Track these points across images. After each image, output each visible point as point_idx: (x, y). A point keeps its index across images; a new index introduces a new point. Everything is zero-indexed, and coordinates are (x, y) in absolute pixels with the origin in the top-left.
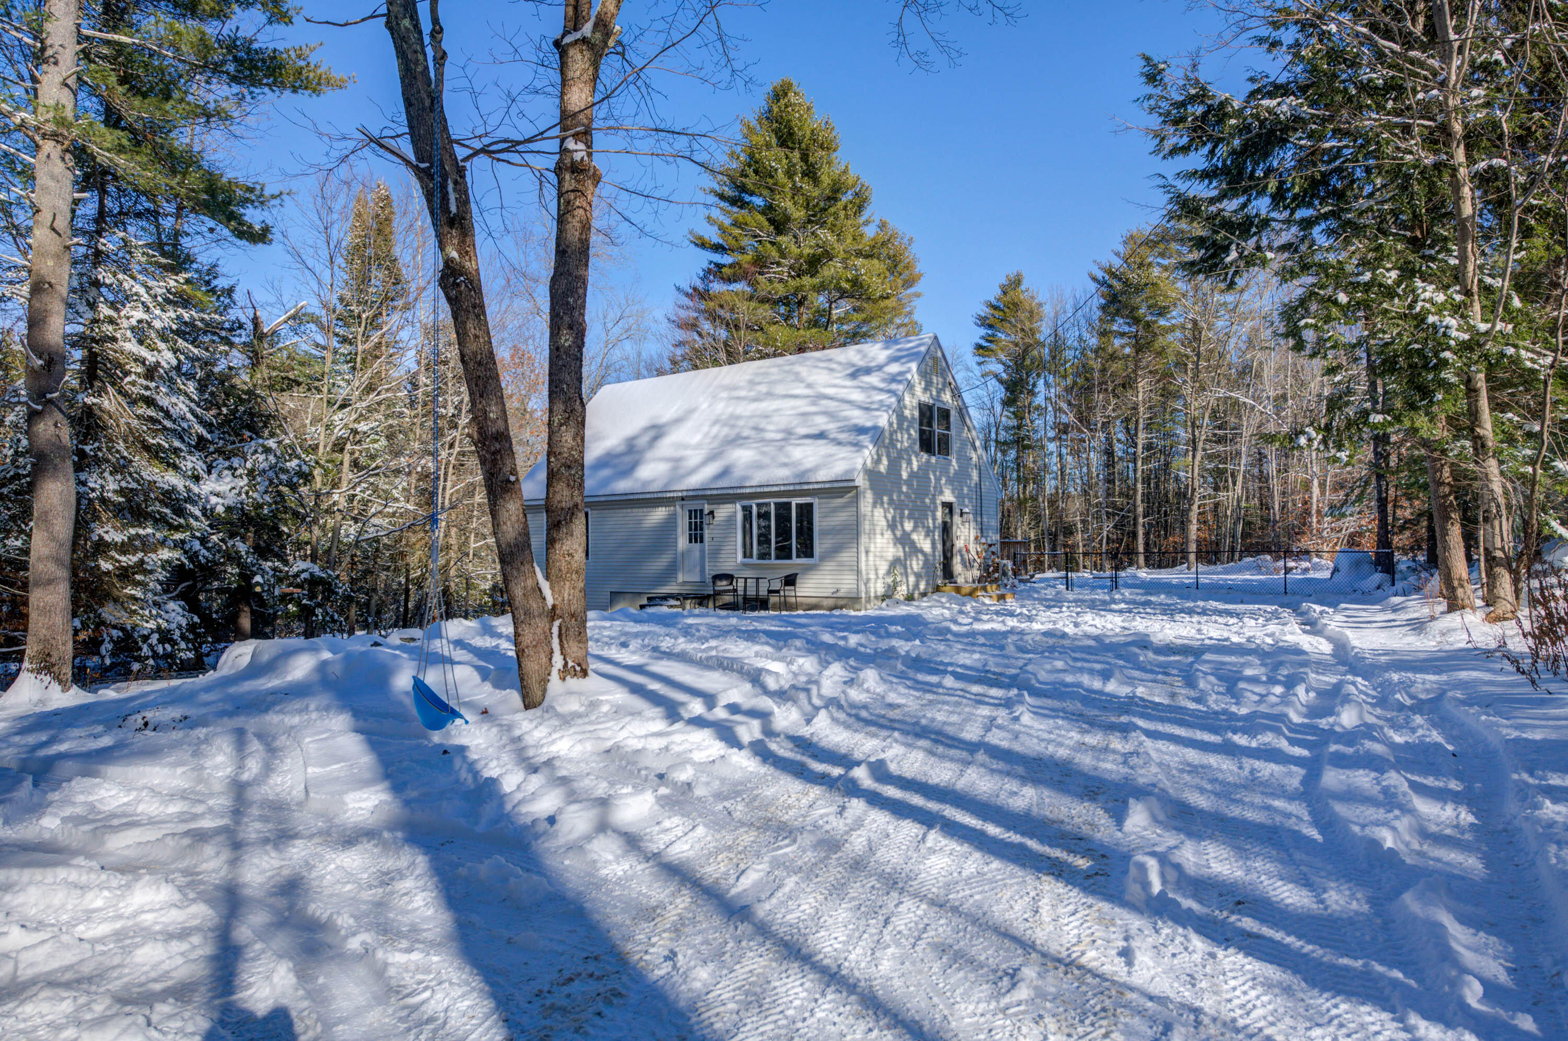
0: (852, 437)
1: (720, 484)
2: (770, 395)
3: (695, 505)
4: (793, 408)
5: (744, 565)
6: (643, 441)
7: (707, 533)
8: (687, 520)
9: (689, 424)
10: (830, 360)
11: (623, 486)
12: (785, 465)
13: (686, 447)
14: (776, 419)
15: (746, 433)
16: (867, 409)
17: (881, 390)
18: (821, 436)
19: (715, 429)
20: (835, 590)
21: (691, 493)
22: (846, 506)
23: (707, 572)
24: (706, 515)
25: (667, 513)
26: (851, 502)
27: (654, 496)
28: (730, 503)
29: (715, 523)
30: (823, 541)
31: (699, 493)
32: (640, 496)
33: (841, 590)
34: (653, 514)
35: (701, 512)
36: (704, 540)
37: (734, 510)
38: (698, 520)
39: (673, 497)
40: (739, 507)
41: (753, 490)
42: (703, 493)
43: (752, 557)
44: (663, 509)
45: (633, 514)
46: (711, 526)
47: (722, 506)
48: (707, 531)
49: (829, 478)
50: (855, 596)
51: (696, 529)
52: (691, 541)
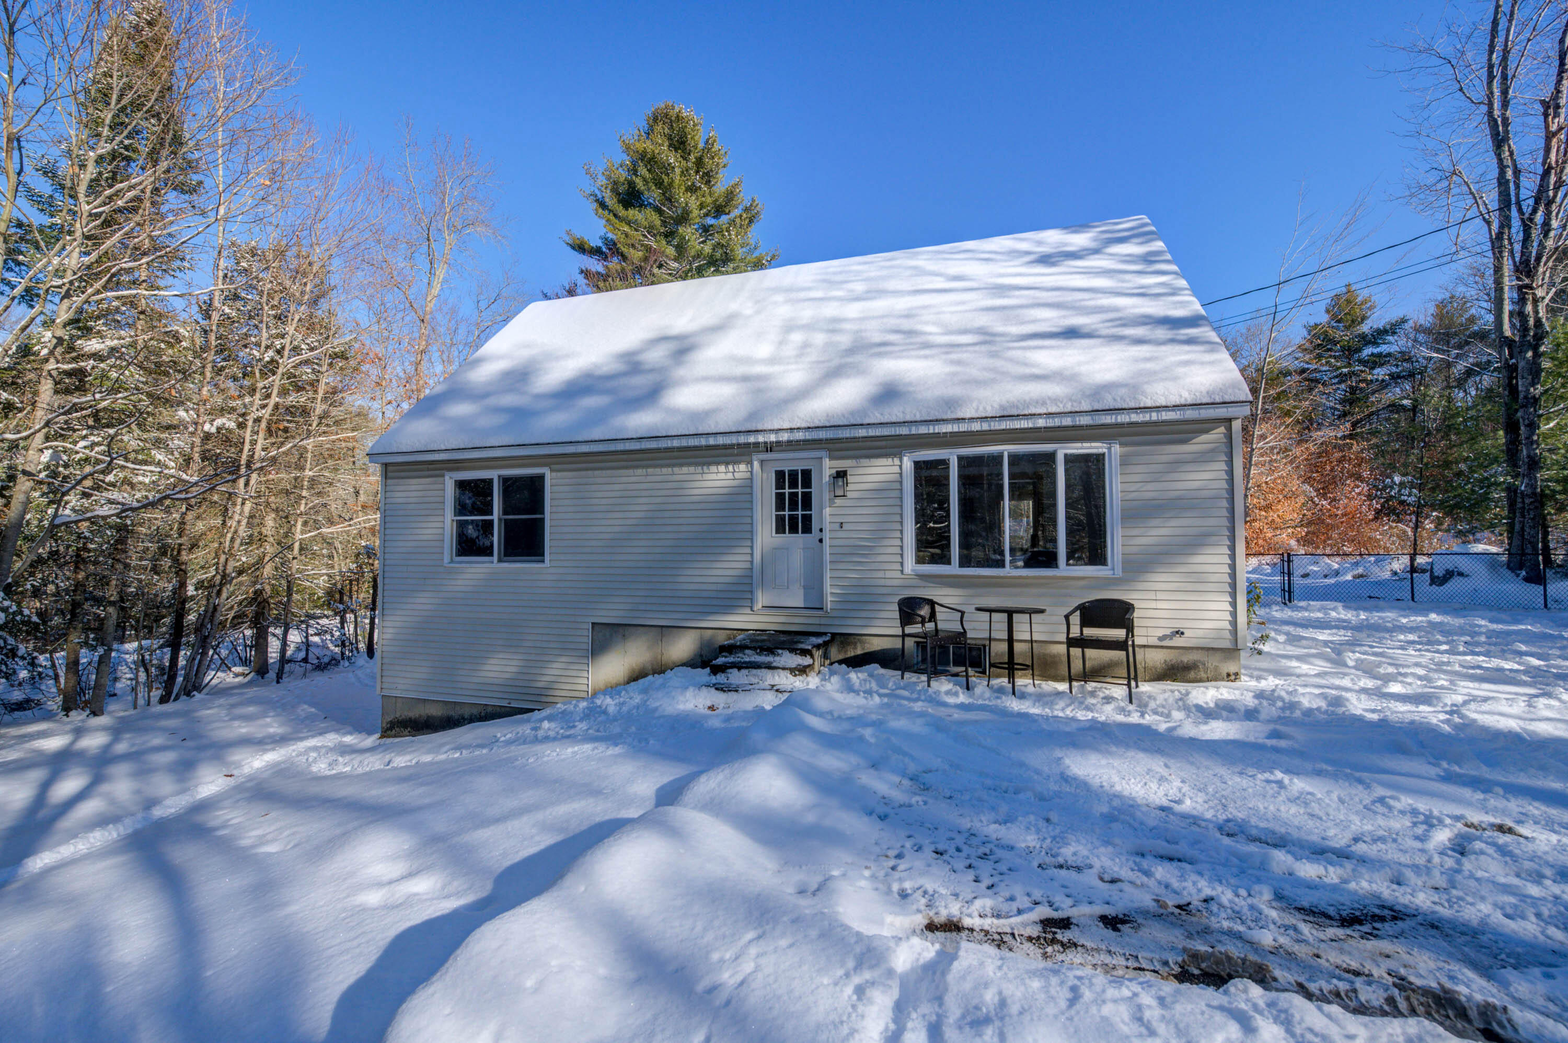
0: (1163, 333)
1: (876, 416)
3: (793, 462)
5: (923, 577)
7: (826, 515)
8: (772, 491)
9: (737, 335)
12: (1035, 378)
14: (929, 318)
16: (1142, 295)
17: (1140, 273)
18: (1073, 333)
20: (1168, 632)
21: (800, 436)
22: (1202, 458)
23: (828, 589)
24: (826, 479)
25: (730, 476)
26: (1212, 451)
27: (712, 441)
28: (886, 456)
29: (849, 494)
30: (1135, 532)
31: (822, 435)
32: (676, 443)
33: (1188, 633)
34: (699, 477)
35: (807, 474)
36: (815, 526)
37: (897, 469)
38: (800, 490)
39: (757, 444)
40: (908, 463)
41: (963, 427)
42: (830, 434)
43: (949, 563)
44: (722, 468)
45: (649, 479)
46: (838, 501)
47: (865, 462)
48: (827, 511)
49: (1174, 400)
50: (1227, 644)
51: (793, 506)
52: (780, 529)
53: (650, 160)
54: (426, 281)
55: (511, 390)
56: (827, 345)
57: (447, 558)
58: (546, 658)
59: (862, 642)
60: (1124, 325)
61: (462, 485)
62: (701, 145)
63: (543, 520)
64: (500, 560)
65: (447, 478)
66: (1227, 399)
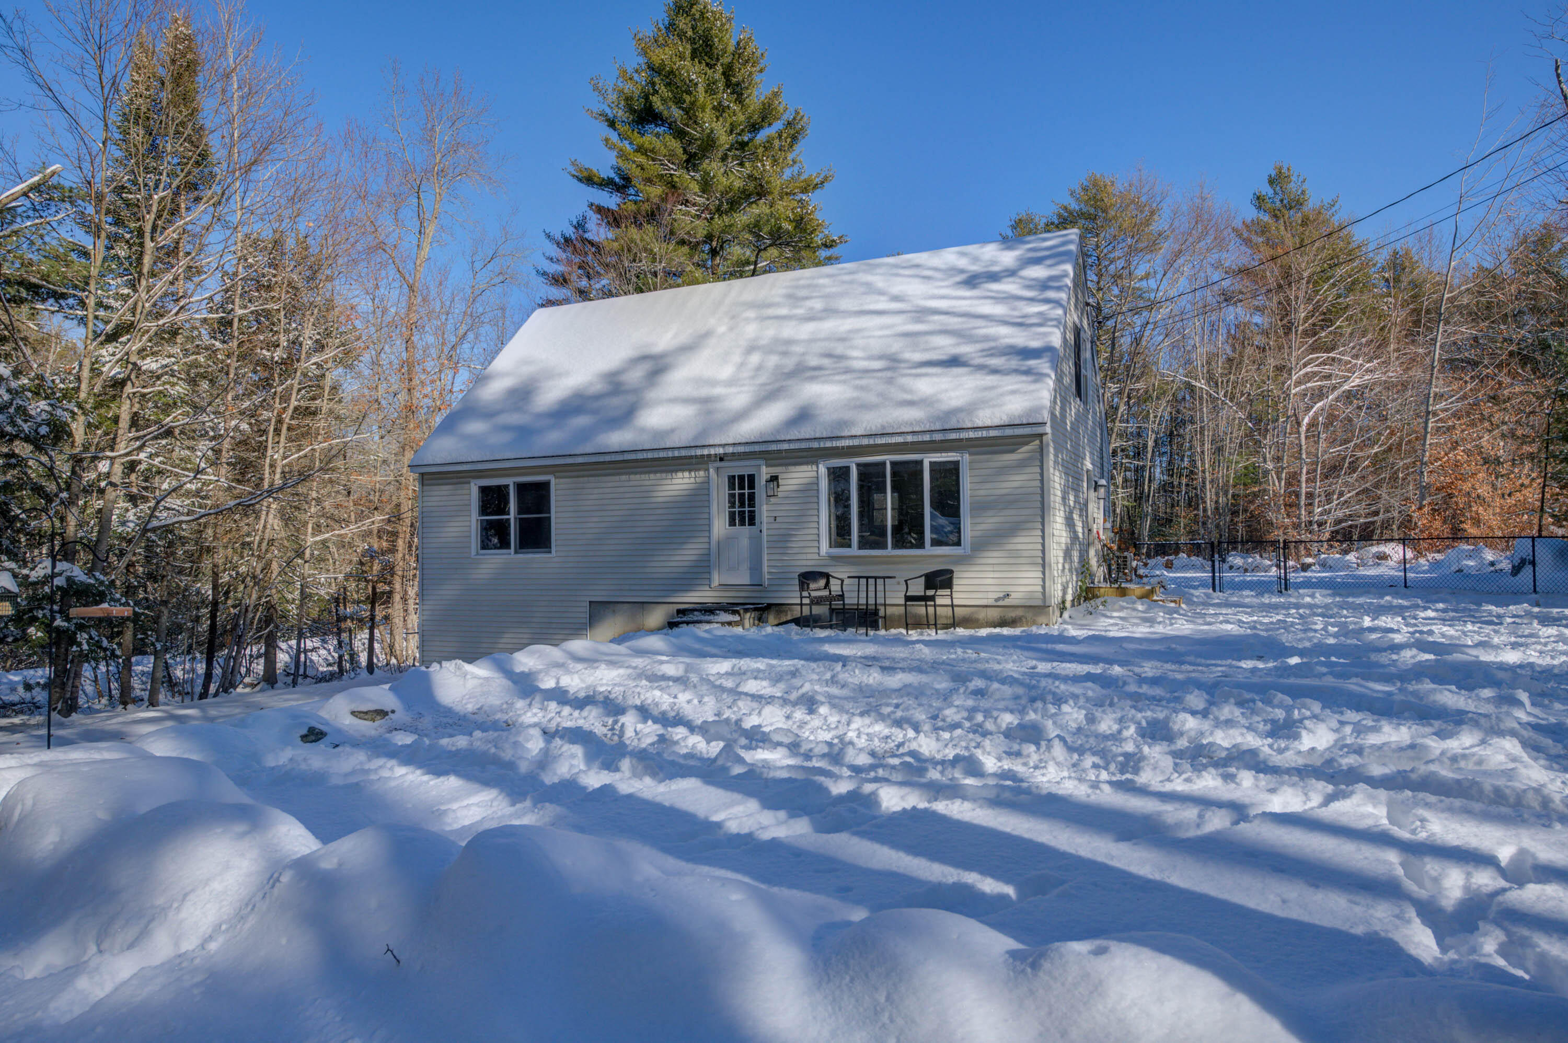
0: (1014, 363)
1: (794, 434)
2: (830, 312)
3: (742, 468)
4: (883, 327)
5: (833, 558)
6: (635, 376)
7: (764, 511)
8: (725, 491)
9: (705, 354)
10: (917, 266)
11: (618, 439)
12: (911, 403)
13: (713, 383)
14: (860, 342)
15: (814, 362)
16: (1020, 325)
17: (1032, 300)
18: (954, 362)
19: (755, 359)
20: (1001, 595)
21: (741, 449)
22: (1022, 465)
23: (765, 569)
24: (763, 482)
25: (692, 480)
26: (1030, 458)
27: (676, 454)
28: (807, 463)
29: (780, 494)
30: (979, 520)
31: (757, 448)
32: (650, 455)
33: (1013, 595)
34: (669, 482)
35: (752, 478)
36: (757, 521)
37: (814, 474)
38: (746, 491)
39: (709, 456)
40: (822, 470)
41: (856, 442)
42: (763, 448)
43: (850, 546)
44: (686, 474)
45: (631, 483)
46: (773, 500)
47: (792, 468)
48: (765, 507)
49: (997, 422)
50: (1039, 603)
51: (742, 504)
52: (732, 523)
53: (668, 76)
54: (415, 242)
55: (517, 409)
56: (777, 367)
57: (473, 552)
58: (551, 631)
59: (791, 610)
60: (992, 355)
61: (484, 490)
62: (731, 48)
63: (549, 518)
64: (516, 552)
65: (472, 484)
66: (1031, 421)
